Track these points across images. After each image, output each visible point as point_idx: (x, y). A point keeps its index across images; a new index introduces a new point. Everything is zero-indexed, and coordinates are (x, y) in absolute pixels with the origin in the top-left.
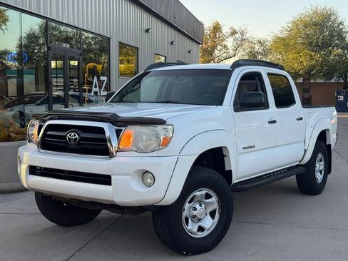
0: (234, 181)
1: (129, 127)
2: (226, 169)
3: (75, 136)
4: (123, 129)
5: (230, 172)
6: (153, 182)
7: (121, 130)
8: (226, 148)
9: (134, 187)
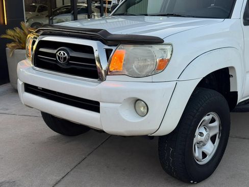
0: (240, 99)
1: (121, 46)
2: (232, 90)
3: (64, 54)
4: (114, 48)
5: (236, 93)
6: (146, 111)
7: (112, 50)
8: (233, 68)
9: (124, 117)
